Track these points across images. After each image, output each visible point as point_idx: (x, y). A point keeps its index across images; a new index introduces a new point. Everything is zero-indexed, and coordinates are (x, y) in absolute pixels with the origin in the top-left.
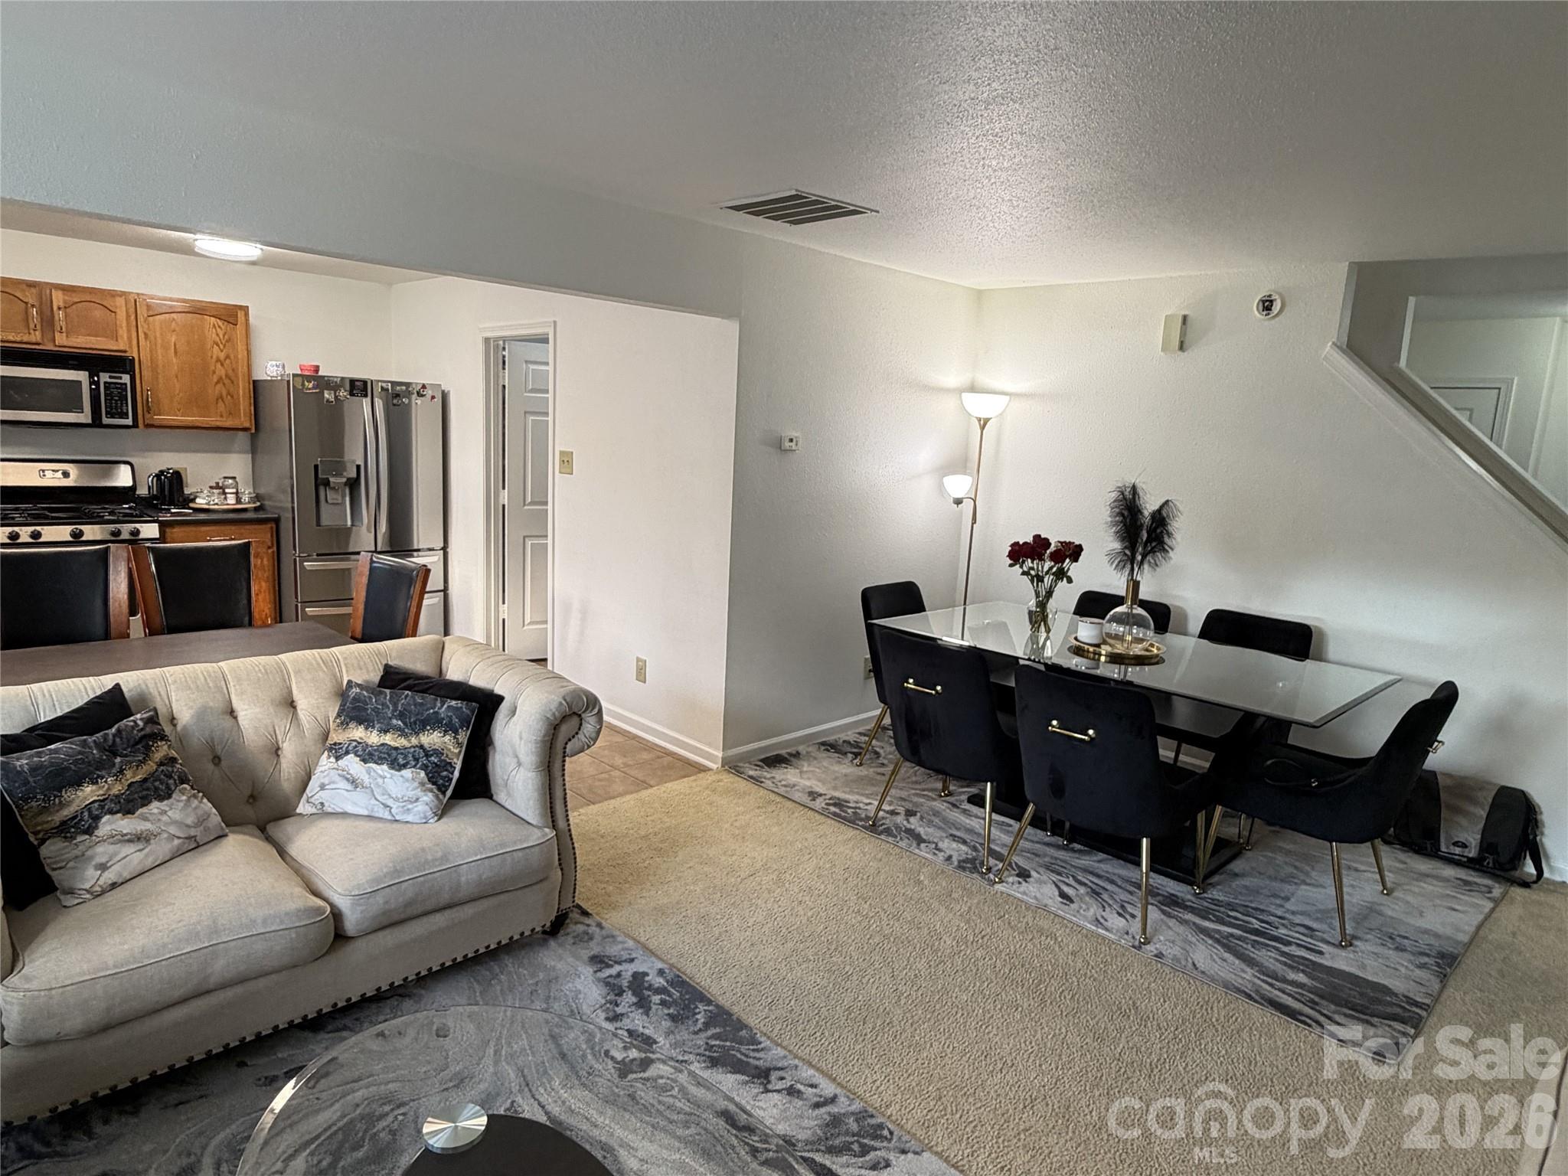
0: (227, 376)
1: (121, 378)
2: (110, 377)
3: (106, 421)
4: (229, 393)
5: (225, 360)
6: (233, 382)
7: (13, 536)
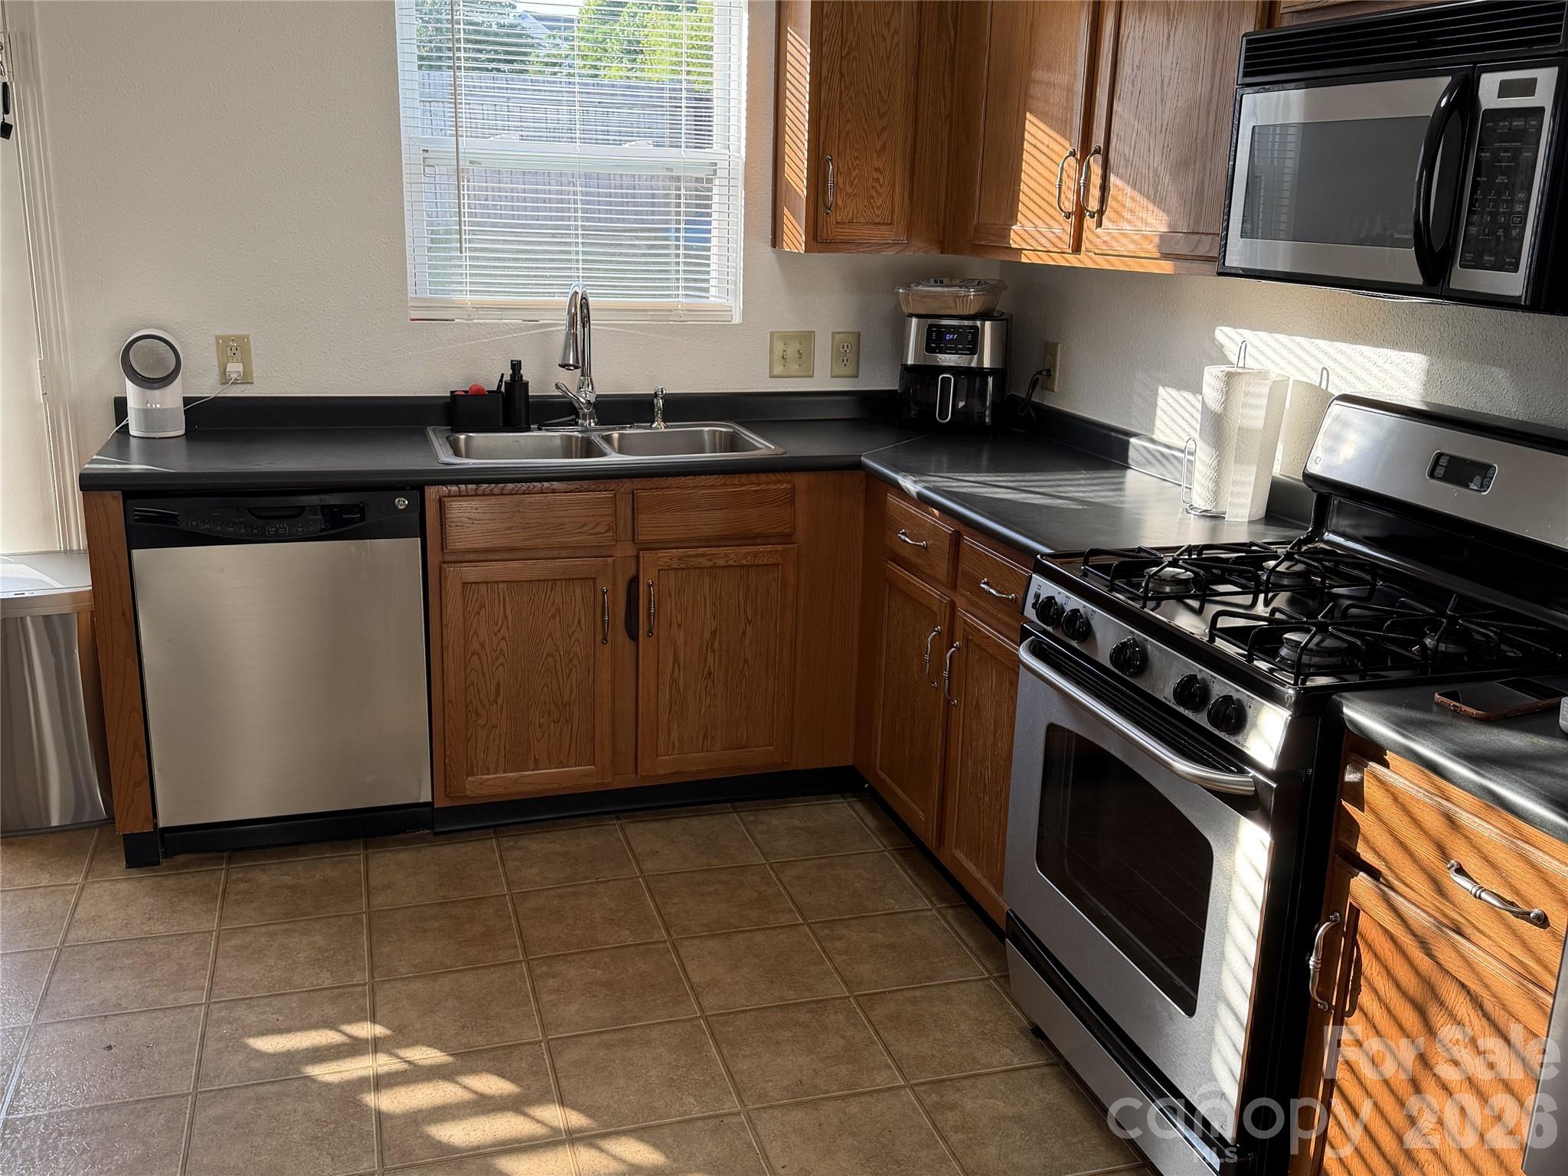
1: (1531, 88)
7: (1051, 611)
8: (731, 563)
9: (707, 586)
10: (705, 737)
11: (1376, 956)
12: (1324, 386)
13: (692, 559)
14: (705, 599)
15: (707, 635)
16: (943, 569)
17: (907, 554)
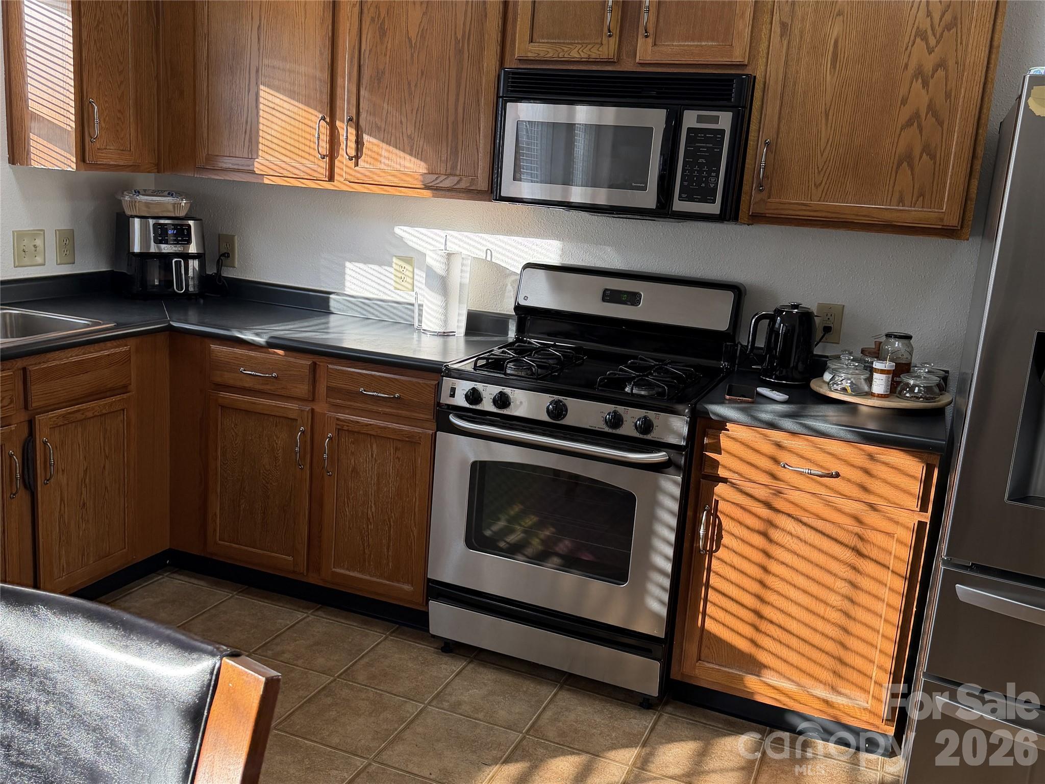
0: (931, 107)
1: (716, 120)
2: (700, 119)
3: (679, 205)
4: (927, 149)
5: (935, 70)
6: (941, 124)
7: (474, 397)
8: (96, 413)
9: (80, 435)
10: (83, 555)
11: (732, 518)
12: (489, 258)
13: (72, 415)
14: (79, 445)
15: (81, 474)
16: (302, 389)
17: (248, 384)
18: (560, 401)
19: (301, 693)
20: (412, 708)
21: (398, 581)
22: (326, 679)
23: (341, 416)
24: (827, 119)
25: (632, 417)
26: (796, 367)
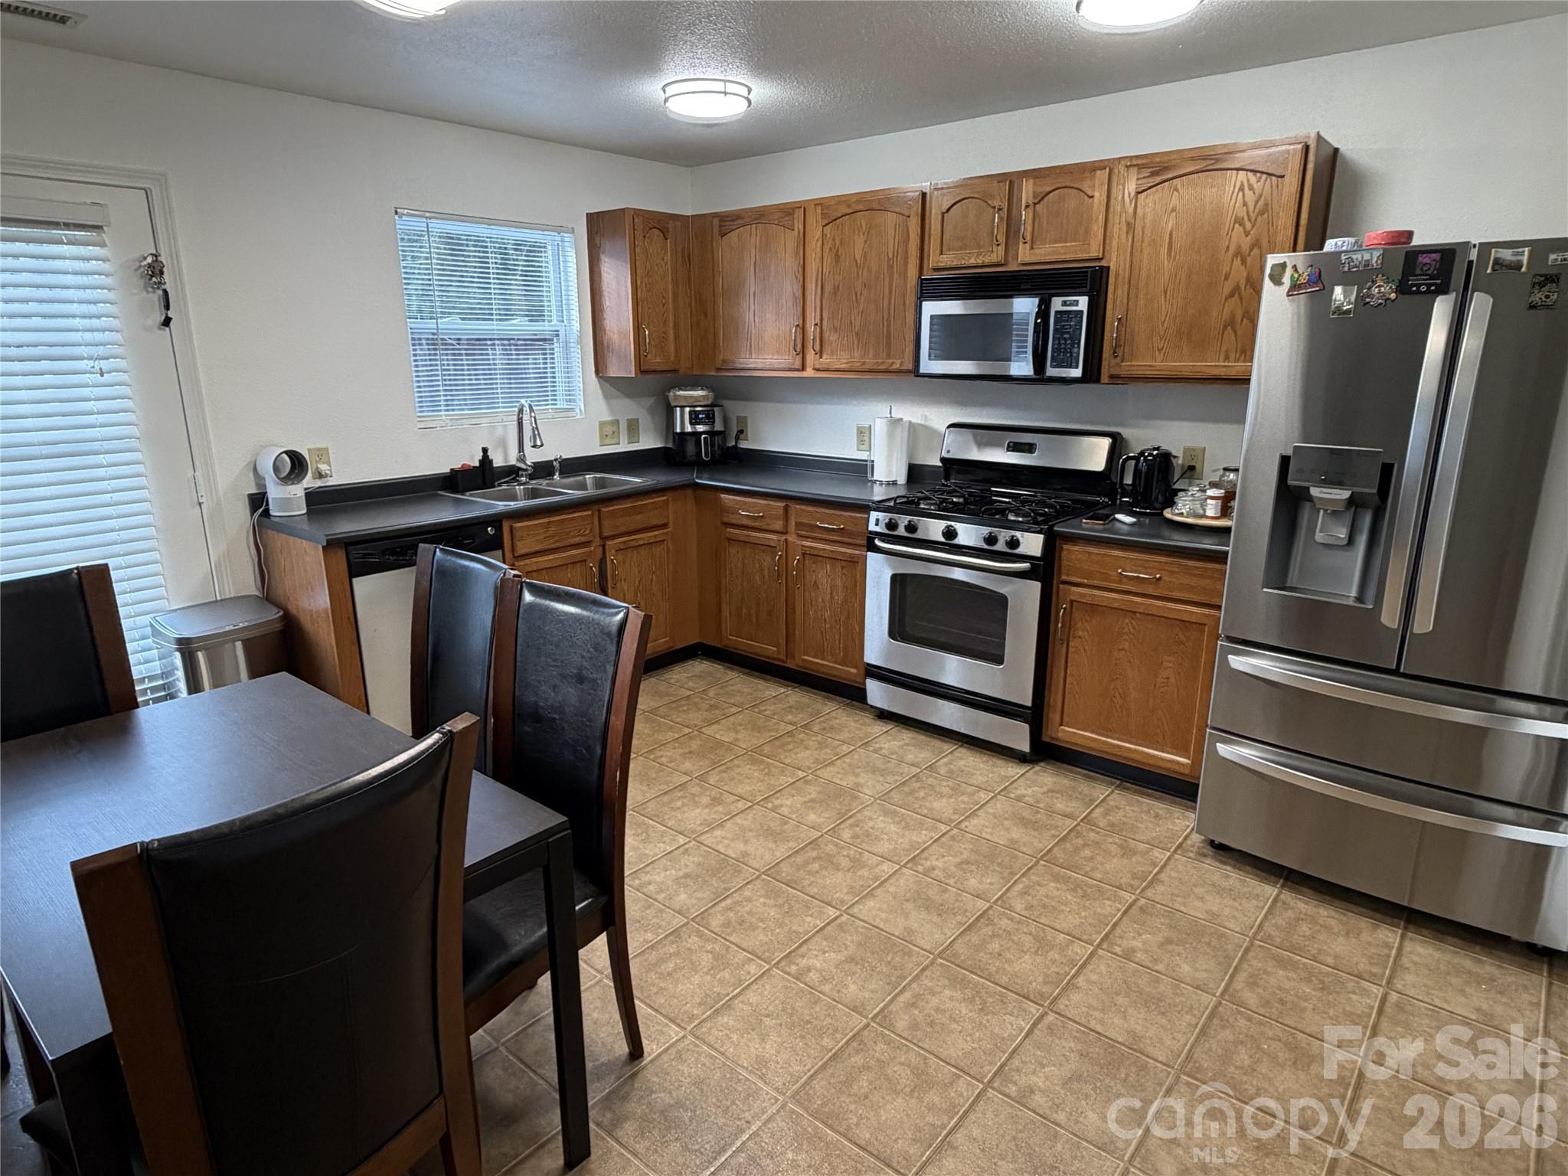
2: (1065, 304)
3: (1051, 372)
5: (1251, 249)
7: (892, 525)
8: (645, 542)
9: (635, 557)
13: (629, 543)
14: (635, 562)
16: (778, 525)
17: (745, 522)
18: (951, 526)
19: (772, 734)
20: (845, 748)
21: (847, 666)
22: (790, 728)
23: (804, 543)
24: (1165, 297)
25: (1004, 535)
26: (1157, 498)
